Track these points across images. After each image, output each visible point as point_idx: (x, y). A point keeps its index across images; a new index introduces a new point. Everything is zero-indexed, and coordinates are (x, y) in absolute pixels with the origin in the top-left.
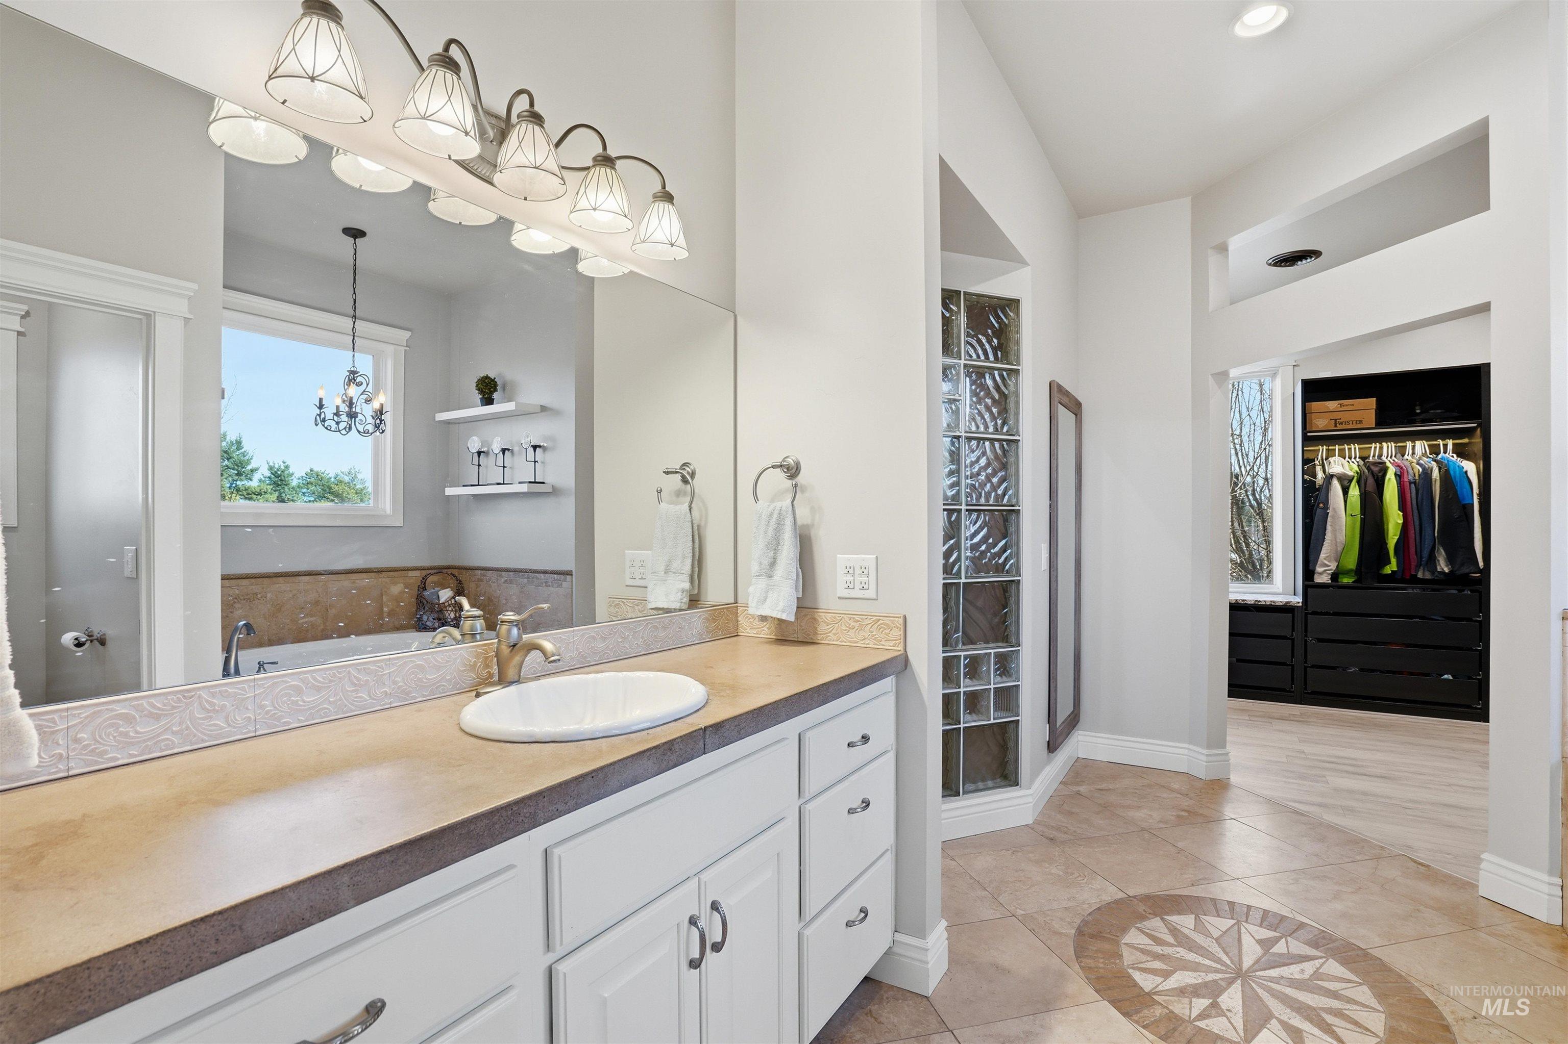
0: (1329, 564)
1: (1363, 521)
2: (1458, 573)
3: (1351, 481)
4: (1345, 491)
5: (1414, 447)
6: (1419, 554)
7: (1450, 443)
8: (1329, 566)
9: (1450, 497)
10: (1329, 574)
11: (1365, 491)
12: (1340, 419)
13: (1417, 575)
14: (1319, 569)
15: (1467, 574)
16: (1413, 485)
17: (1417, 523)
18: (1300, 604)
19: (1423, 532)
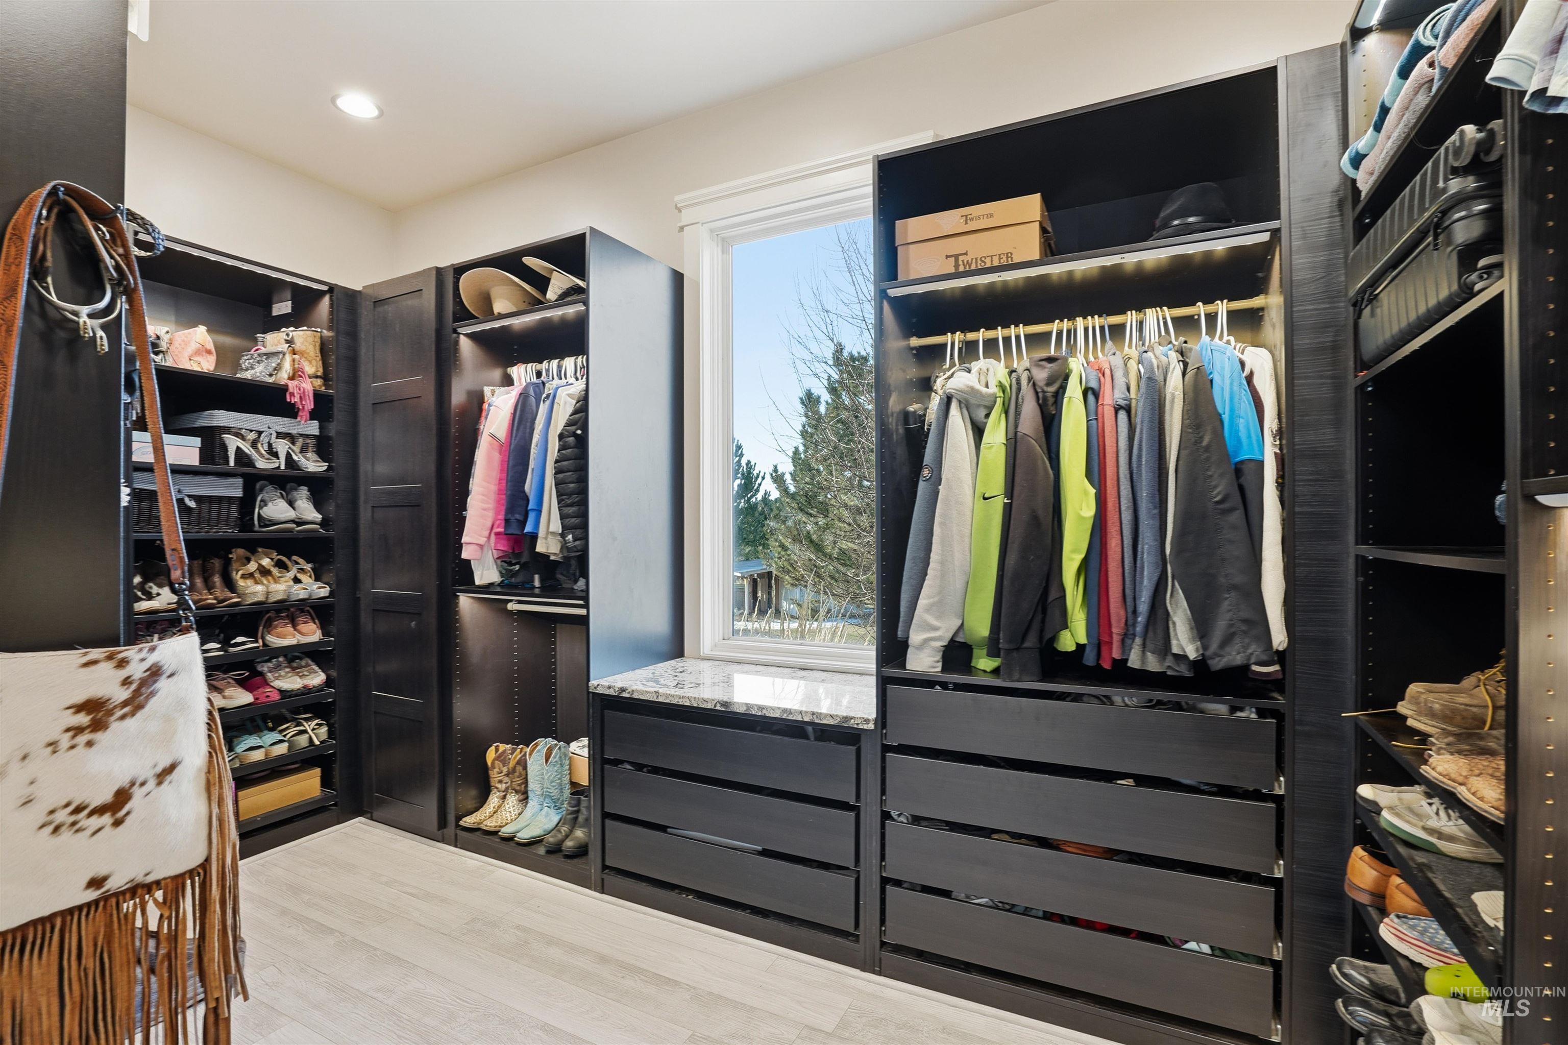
0: (935, 623)
1: (1008, 510)
2: (1217, 664)
3: (990, 409)
4: (978, 431)
5: (1141, 324)
6: (1129, 600)
7: (1222, 308)
8: (936, 629)
9: (1205, 443)
10: (934, 649)
11: (1016, 433)
12: (966, 254)
13: (1126, 660)
14: (915, 637)
15: (1245, 668)
16: (1122, 415)
17: (1127, 517)
18: (871, 726)
19: (1140, 546)
